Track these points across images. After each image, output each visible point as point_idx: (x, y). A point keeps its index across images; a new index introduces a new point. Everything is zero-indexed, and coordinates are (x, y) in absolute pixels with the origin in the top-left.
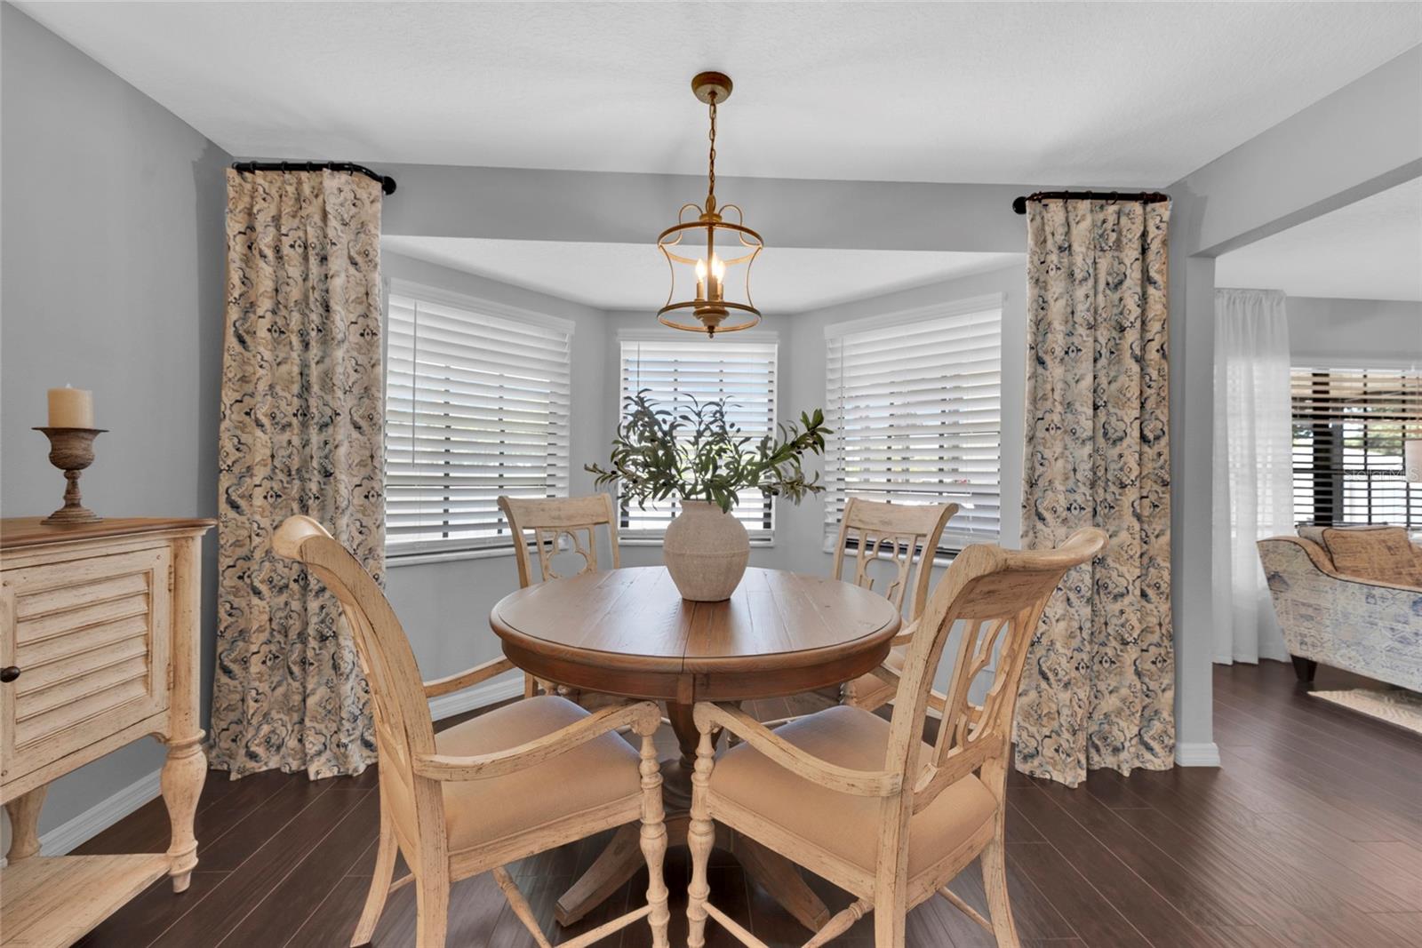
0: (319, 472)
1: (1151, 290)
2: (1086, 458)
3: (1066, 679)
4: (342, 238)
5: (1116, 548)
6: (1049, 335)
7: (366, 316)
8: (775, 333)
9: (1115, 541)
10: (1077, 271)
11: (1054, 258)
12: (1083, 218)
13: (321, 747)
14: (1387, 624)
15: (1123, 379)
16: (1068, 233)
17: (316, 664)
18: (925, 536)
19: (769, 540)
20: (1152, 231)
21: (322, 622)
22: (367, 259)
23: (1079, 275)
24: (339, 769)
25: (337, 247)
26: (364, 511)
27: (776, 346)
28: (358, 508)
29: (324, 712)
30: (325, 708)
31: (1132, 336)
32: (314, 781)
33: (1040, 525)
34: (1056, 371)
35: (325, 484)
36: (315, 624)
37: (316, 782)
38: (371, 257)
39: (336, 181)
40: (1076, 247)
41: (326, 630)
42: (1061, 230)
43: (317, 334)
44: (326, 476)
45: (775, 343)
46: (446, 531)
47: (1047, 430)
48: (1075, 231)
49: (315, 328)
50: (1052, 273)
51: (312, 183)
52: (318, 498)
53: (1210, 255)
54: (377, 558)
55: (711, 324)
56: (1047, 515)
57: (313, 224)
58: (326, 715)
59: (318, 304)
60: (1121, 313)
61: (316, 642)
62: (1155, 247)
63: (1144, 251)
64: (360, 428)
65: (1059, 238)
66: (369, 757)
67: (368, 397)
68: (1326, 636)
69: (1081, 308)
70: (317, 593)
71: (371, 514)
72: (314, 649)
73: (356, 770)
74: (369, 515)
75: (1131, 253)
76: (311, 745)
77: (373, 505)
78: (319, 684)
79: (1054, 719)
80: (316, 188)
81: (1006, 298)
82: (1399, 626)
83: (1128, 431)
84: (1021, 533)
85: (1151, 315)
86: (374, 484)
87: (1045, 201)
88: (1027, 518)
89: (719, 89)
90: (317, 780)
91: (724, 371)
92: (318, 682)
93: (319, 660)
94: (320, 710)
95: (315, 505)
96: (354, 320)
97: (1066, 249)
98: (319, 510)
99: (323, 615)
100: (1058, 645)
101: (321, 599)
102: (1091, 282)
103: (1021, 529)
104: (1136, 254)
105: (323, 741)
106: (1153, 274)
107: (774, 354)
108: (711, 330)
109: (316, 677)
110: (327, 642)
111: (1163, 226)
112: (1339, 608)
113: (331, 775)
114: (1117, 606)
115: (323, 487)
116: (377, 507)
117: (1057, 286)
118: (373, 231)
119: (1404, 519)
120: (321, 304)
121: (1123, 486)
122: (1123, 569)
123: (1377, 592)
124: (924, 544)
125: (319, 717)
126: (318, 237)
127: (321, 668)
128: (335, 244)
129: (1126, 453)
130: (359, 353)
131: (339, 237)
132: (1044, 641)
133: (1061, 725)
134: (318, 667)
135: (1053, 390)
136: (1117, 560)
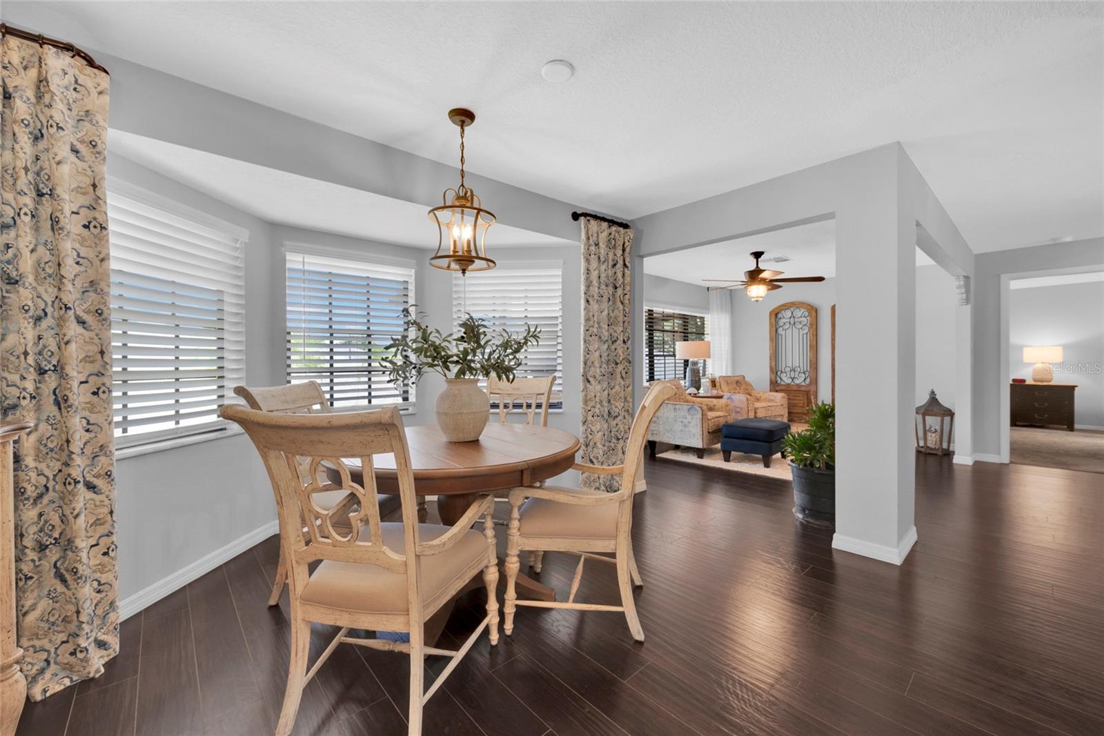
0: (35, 369)
1: (626, 270)
2: (605, 350)
3: (602, 461)
4: (69, 123)
5: (614, 394)
6: (591, 288)
7: (92, 208)
8: (414, 261)
9: (614, 390)
10: (601, 257)
11: (593, 248)
12: (604, 230)
13: (43, 664)
14: (681, 420)
15: (616, 311)
16: (598, 237)
17: (36, 577)
18: (543, 394)
19: (407, 409)
20: (627, 244)
21: (41, 530)
22: (94, 151)
23: (602, 259)
24: (71, 679)
25: (65, 132)
26: (92, 408)
27: (413, 270)
28: (83, 405)
29: (46, 626)
30: (48, 620)
31: (620, 291)
32: (42, 701)
33: (588, 385)
34: (594, 306)
35: (40, 383)
36: (34, 534)
37: (44, 701)
38: (99, 148)
39: (61, 61)
40: (601, 244)
41: (45, 539)
42: (596, 235)
43: (32, 220)
44: (40, 374)
45: (412, 268)
46: (124, 427)
47: (591, 336)
48: (600, 237)
49: (29, 213)
50: (592, 256)
51: (23, 54)
52: (34, 397)
53: (642, 257)
54: (108, 455)
55: (464, 268)
56: (591, 379)
57: (25, 98)
58: (49, 629)
59: (31, 187)
60: (615, 280)
61: (35, 553)
62: (628, 250)
63: (624, 250)
64: (84, 323)
65: (595, 239)
66: (102, 657)
67: (95, 291)
68: (661, 429)
69: (603, 275)
70: (35, 500)
71: (102, 410)
72: (33, 561)
73: (98, 671)
74: (100, 412)
75: (619, 252)
76: (30, 666)
77: (104, 401)
78: (40, 598)
79: (596, 482)
80: (26, 59)
81: (564, 263)
82: (684, 420)
83: (619, 337)
84: (582, 389)
85: (626, 282)
86: (105, 380)
87: (588, 218)
88: (584, 382)
89: (468, 120)
90: (46, 698)
91: (370, 284)
92: (39, 596)
93: (39, 572)
94: (42, 624)
95: (31, 405)
96: (75, 210)
97: (597, 245)
98: (35, 411)
99: (42, 523)
100: (598, 444)
101: (39, 506)
102: (606, 263)
103: (582, 387)
104: (621, 252)
105: (45, 657)
106: (627, 263)
107: (411, 276)
108: (464, 271)
109: (36, 591)
110: (47, 551)
111: (630, 241)
112: (665, 416)
113: (62, 687)
114: (615, 422)
115: (38, 385)
116: (108, 403)
117: (594, 264)
118: (101, 123)
119: (674, 376)
120: (34, 188)
121: (617, 364)
122: (617, 404)
123: (677, 407)
124: (543, 400)
125: (40, 633)
126: (31, 114)
127: (41, 579)
128: (62, 128)
129: (618, 348)
130: (81, 245)
131: (66, 121)
132: (591, 444)
133: (600, 484)
134: (38, 579)
135: (593, 316)
136: (614, 400)
